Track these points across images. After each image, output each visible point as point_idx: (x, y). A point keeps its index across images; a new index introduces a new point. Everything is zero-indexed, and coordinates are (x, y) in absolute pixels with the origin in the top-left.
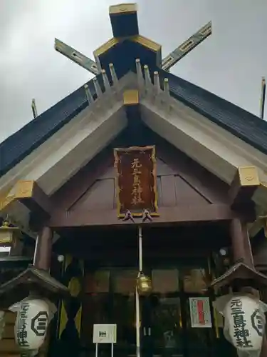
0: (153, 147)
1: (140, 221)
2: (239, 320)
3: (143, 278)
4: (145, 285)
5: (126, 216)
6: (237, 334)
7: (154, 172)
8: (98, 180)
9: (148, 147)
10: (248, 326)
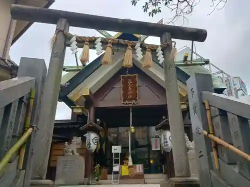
0: (137, 75)
1: (131, 105)
2: (165, 138)
3: (132, 127)
4: (133, 130)
5: (125, 103)
6: (164, 142)
7: (137, 85)
8: (113, 88)
9: (135, 75)
10: (168, 140)
